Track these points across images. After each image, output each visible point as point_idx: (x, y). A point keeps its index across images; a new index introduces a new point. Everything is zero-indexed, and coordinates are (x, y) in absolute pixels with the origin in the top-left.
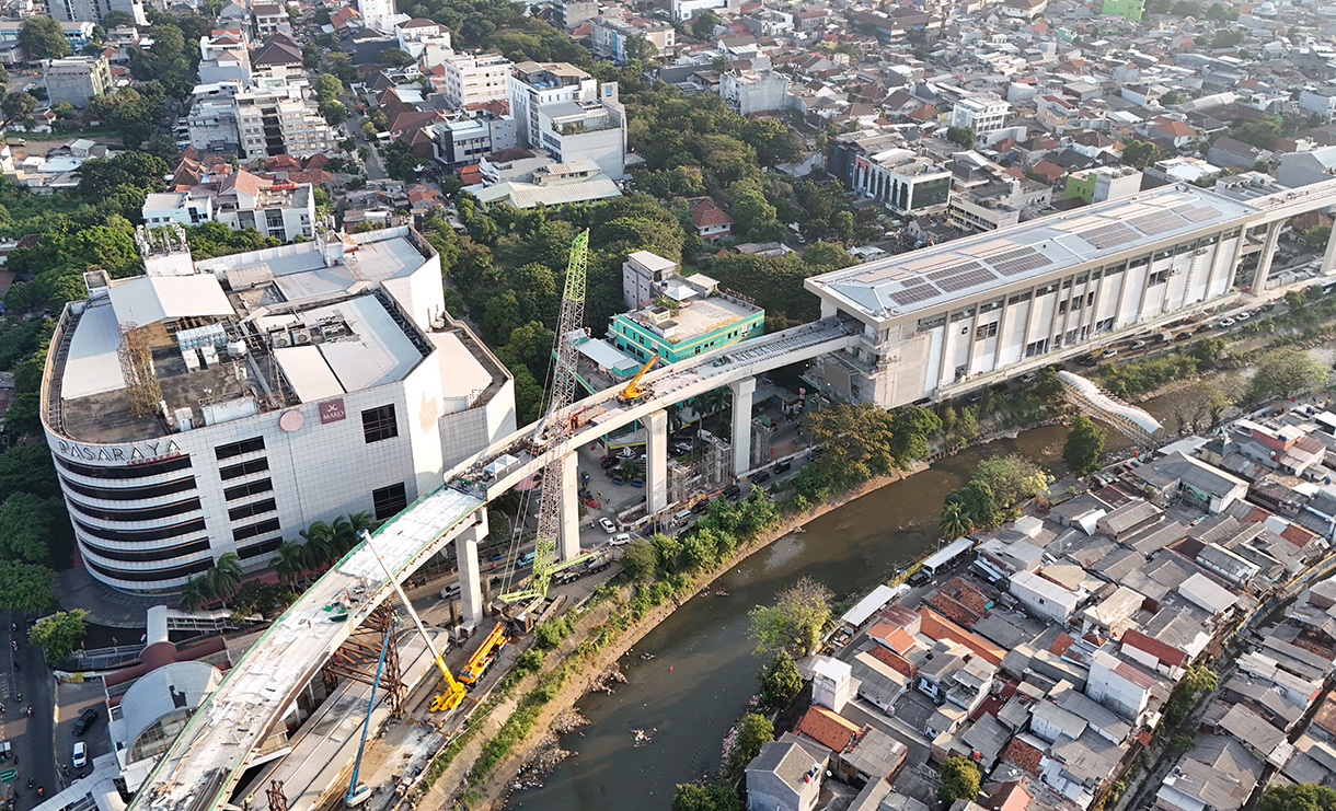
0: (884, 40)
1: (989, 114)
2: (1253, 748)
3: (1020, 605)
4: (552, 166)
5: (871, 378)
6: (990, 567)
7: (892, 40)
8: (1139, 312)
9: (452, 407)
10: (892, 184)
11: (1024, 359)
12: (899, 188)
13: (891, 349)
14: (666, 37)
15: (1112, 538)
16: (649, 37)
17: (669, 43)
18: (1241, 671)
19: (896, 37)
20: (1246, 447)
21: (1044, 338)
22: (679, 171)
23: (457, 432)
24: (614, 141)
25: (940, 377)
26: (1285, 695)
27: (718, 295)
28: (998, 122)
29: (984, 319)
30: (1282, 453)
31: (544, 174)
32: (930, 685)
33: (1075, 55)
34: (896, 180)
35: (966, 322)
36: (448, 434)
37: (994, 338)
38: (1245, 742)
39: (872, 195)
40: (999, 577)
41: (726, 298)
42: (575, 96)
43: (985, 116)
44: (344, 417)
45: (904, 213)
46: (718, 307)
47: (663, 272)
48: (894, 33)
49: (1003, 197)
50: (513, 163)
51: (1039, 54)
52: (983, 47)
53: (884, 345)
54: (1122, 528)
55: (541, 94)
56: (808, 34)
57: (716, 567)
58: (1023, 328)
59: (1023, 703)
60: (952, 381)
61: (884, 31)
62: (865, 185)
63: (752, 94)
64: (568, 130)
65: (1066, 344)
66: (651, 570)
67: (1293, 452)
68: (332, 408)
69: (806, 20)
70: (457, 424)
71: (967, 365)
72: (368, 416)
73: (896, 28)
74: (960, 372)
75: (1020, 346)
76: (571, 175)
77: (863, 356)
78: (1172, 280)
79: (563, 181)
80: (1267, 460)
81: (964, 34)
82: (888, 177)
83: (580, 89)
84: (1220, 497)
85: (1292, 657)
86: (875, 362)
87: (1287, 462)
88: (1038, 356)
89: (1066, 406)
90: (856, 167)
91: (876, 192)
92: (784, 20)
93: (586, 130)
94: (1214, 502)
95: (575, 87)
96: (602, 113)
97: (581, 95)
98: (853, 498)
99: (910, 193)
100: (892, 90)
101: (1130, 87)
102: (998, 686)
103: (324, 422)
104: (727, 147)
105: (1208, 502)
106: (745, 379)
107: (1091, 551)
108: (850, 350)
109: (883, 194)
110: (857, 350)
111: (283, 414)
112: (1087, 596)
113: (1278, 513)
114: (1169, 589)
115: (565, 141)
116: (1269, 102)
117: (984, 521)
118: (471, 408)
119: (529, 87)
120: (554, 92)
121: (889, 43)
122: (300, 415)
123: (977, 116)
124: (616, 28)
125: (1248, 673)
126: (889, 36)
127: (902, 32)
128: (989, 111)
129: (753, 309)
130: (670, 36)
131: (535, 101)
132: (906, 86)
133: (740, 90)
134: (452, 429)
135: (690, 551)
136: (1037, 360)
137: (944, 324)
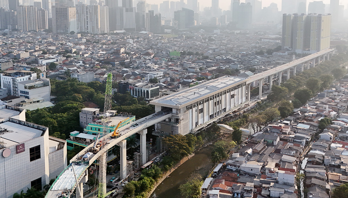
0: (113, 65)
1: (158, 75)
2: (322, 186)
3: (246, 173)
4: (26, 100)
5: (177, 126)
6: (232, 168)
7: (116, 65)
8: (230, 106)
9: (51, 150)
10: (143, 92)
11: (210, 120)
12: (146, 92)
13: (181, 116)
14: (43, 68)
15: (258, 153)
16: (38, 68)
17: (44, 70)
18: (307, 172)
19: (117, 64)
20: (273, 130)
21: (212, 114)
22: (74, 95)
23: (54, 159)
24: (47, 90)
25: (192, 126)
26: (319, 174)
27: (117, 115)
28: (161, 77)
29: (200, 107)
30: (282, 130)
31: (25, 103)
32: (238, 195)
33: (170, 63)
34: (144, 90)
35: (196, 108)
36: (51, 160)
37: (202, 113)
38: (319, 185)
39: (136, 97)
40: (235, 170)
41: (120, 116)
42: (29, 79)
43: (157, 76)
44: (24, 151)
45: (149, 99)
46: (120, 118)
47: (96, 112)
48: (116, 63)
49: (178, 89)
50: (13, 100)
51: (161, 64)
52: (144, 64)
53: (179, 115)
54: (259, 150)
55: (17, 78)
56: (90, 65)
57: (150, 190)
58: (208, 110)
59: (266, 189)
60: (195, 127)
61: (113, 63)
62: (133, 94)
63: (83, 78)
64: (31, 88)
65: (217, 115)
66: (134, 193)
67: (284, 129)
68: (21, 147)
69: (87, 62)
70: (54, 156)
71: (198, 122)
72: (32, 150)
73: (116, 62)
74: (197, 124)
75: (208, 116)
76: (34, 102)
77: (173, 120)
78: (235, 97)
79: (31, 105)
80: (279, 132)
81: (138, 61)
82: (141, 90)
83: (31, 76)
84: (276, 140)
85: (316, 167)
86: (177, 121)
87: (284, 131)
88: (212, 119)
89: (221, 134)
90: (129, 89)
91: (137, 95)
92: (80, 63)
93: (37, 87)
94: (274, 142)
95: (29, 76)
96: (42, 82)
97: (32, 78)
98: (179, 166)
99: (150, 93)
100: (125, 75)
101: (189, 68)
102: (255, 190)
103: (17, 153)
104: (86, 89)
105: (273, 143)
106: (144, 129)
107: (255, 157)
108: (167, 120)
109: (140, 95)
110: (170, 119)
111: (4, 150)
112: (261, 166)
113: (289, 142)
114: (279, 160)
115: (30, 91)
116: (225, 67)
117: (224, 157)
118: (57, 151)
119: (12, 77)
120: (22, 78)
121: (115, 66)
122: (10, 150)
123: (156, 76)
124: (25, 67)
125: (309, 172)
126: (115, 64)
127: (118, 63)
128: (158, 74)
129: (131, 116)
130: (44, 68)
131: (15, 81)
132: (129, 73)
133: (79, 77)
134: (53, 158)
135: (144, 183)
136: (212, 120)
137: (192, 108)
